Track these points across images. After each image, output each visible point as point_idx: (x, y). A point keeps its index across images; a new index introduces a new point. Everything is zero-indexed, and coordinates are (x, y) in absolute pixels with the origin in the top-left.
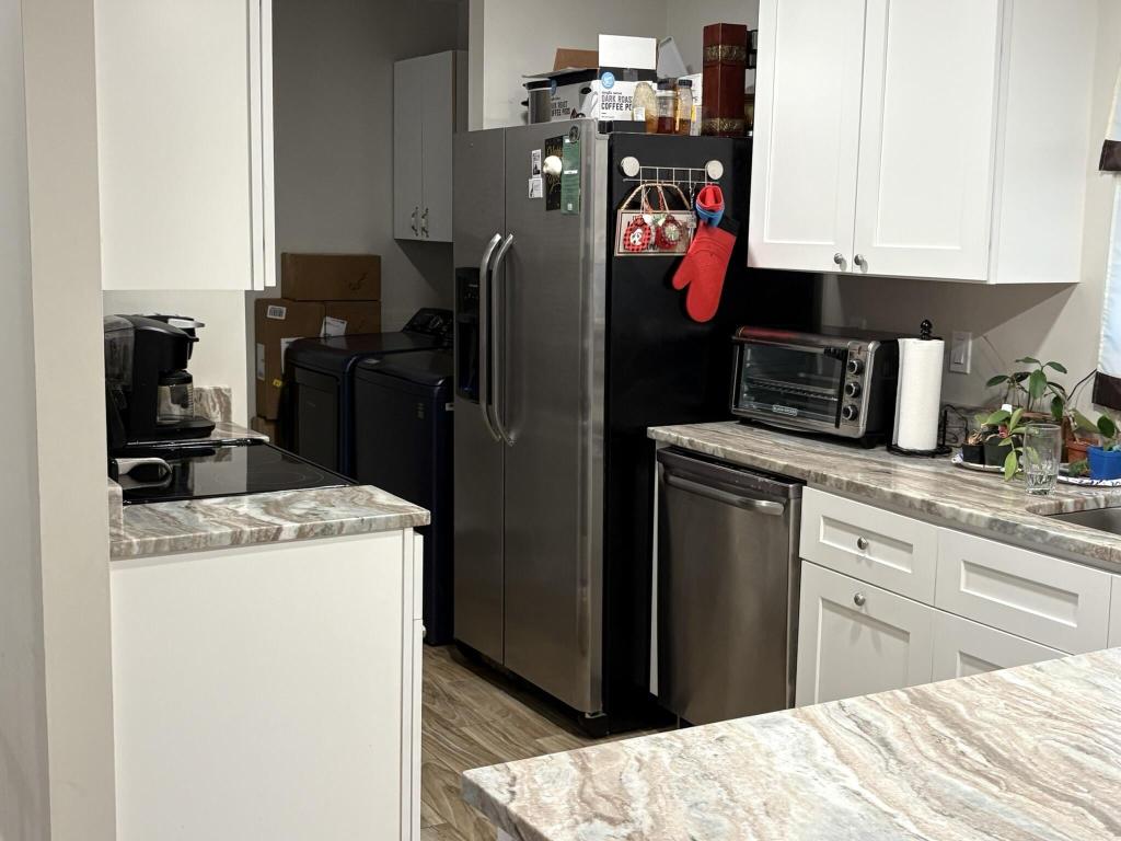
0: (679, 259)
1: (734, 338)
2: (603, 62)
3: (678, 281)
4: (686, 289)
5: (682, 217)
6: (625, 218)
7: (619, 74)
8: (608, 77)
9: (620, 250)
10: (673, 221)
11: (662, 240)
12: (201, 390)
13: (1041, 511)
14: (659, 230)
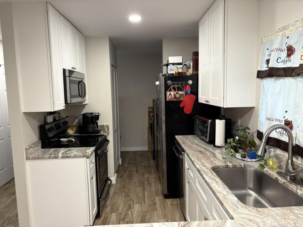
0: (182, 101)
1: (193, 117)
2: (170, 62)
3: (181, 106)
4: (184, 107)
5: (180, 93)
6: (168, 93)
7: (173, 64)
8: (171, 65)
9: (168, 100)
10: (178, 93)
11: (175, 97)
12: (103, 125)
13: (220, 167)
14: (175, 95)
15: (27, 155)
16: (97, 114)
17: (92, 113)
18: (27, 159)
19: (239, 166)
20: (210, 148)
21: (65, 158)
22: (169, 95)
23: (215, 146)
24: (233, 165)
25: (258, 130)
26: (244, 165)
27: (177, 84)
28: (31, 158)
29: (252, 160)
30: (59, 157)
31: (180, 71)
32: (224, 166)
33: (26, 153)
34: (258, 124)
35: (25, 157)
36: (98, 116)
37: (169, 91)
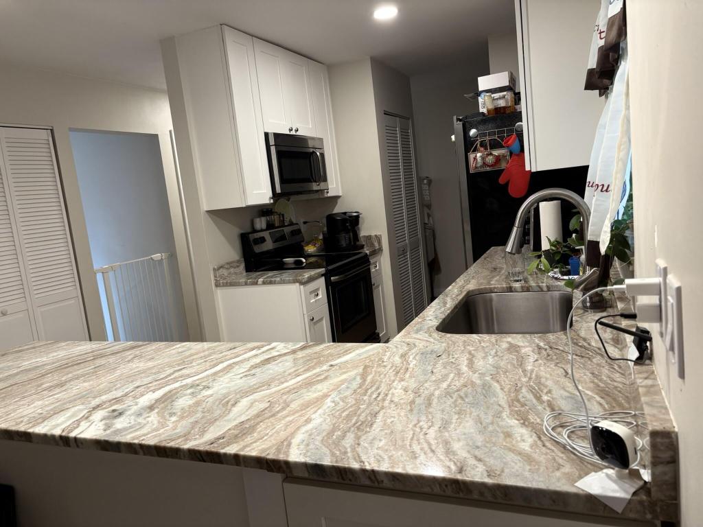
0: (504, 170)
2: (481, 89)
3: (502, 180)
4: (507, 184)
5: (496, 153)
6: (472, 156)
7: (490, 92)
8: (483, 94)
9: (471, 170)
10: (491, 154)
11: (484, 164)
12: (370, 236)
15: (216, 279)
16: (355, 214)
17: (345, 213)
18: (217, 286)
21: (268, 284)
22: (474, 161)
27: (491, 134)
30: (257, 284)
35: (213, 282)
36: (357, 217)
37: (473, 151)
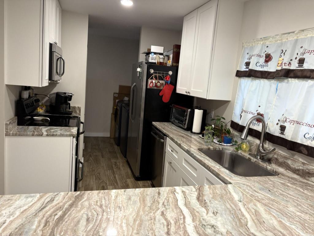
0: (162, 90)
1: (170, 106)
2: (152, 51)
3: (161, 94)
4: (162, 96)
5: (161, 82)
6: (150, 81)
7: (155, 53)
8: (153, 54)
9: (148, 87)
10: (159, 82)
11: (156, 86)
12: (75, 107)
13: (204, 149)
14: (156, 84)
15: (7, 130)
16: (71, 95)
17: (65, 93)
18: (6, 135)
19: (218, 149)
20: (188, 133)
21: (51, 136)
22: (151, 83)
23: (192, 132)
24: (213, 148)
25: (232, 120)
26: (222, 149)
27: (159, 73)
28: (11, 135)
29: (227, 144)
30: (43, 135)
31: (162, 61)
32: (206, 148)
33: (6, 129)
34: (232, 115)
35: (5, 132)
36: (71, 96)
37: (151, 79)
